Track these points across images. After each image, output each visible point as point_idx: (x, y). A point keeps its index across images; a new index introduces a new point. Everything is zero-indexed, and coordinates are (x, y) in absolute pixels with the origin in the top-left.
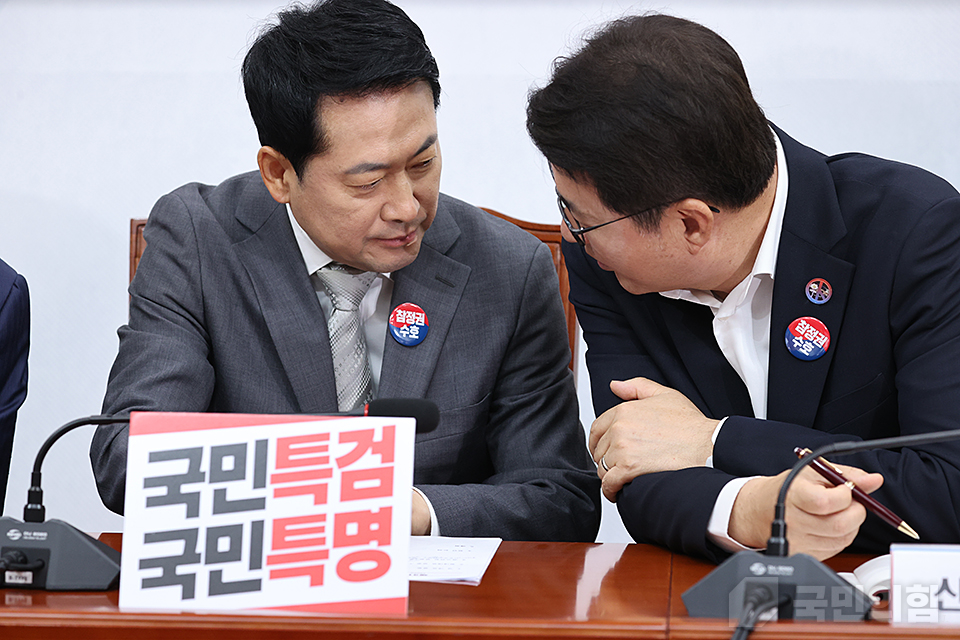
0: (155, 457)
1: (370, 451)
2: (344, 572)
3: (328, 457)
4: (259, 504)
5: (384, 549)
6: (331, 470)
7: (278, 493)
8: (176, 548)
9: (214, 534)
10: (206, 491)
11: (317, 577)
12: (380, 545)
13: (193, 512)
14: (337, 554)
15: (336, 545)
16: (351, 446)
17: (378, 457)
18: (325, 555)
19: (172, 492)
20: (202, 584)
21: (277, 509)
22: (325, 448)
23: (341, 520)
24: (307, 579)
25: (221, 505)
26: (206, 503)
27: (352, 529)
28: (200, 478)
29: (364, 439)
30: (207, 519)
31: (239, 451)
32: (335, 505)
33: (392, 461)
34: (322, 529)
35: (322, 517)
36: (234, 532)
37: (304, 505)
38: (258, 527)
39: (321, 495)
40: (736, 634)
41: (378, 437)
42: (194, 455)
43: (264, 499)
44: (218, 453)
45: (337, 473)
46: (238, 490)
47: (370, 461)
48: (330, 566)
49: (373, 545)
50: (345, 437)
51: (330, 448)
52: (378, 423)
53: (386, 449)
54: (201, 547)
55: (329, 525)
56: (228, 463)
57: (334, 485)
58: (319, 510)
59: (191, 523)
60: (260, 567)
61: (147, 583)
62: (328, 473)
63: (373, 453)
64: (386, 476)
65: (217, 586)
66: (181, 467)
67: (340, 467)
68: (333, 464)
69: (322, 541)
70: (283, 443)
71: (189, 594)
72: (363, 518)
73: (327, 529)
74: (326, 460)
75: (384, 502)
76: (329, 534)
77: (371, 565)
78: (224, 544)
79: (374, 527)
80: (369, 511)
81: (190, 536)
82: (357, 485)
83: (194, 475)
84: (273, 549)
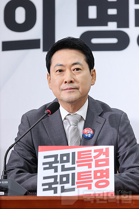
0: (45, 157)
1: (102, 154)
2: (97, 185)
3: (91, 156)
4: (74, 169)
6: (92, 159)
7: (78, 166)
8: (52, 180)
9: (62, 177)
11: (90, 187)
12: (106, 178)
13: (56, 171)
14: (95, 181)
15: (94, 179)
16: (97, 153)
17: (105, 156)
18: (92, 181)
19: (50, 166)
20: (59, 190)
21: (78, 170)
22: (91, 154)
23: (96, 172)
25: (63, 169)
26: (59, 169)
27: (99, 174)
28: (57, 162)
29: (101, 151)
30: (60, 173)
31: (67, 155)
32: (94, 168)
33: (109, 157)
34: (91, 175)
35: (91, 172)
36: (67, 176)
37: (85, 169)
38: (73, 175)
39: (90, 166)
41: (104, 151)
42: (56, 156)
43: (75, 167)
44: (62, 156)
45: (94, 160)
46: (68, 165)
47: (103, 157)
48: (93, 184)
49: (104, 178)
50: (95, 151)
51: (92, 154)
52: (104, 147)
53: (107, 153)
54: (58, 180)
55: (92, 174)
56: (65, 158)
57: (93, 163)
58: (90, 170)
59: (56, 174)
60: (74, 185)
61: (44, 190)
62: (92, 160)
63: (103, 155)
64: (107, 161)
65: (63, 190)
66: (52, 159)
67: (94, 159)
68: (93, 158)
69: (91, 178)
70: (79, 153)
71: (56, 192)
72: (101, 171)
73: (92, 175)
74: (91, 157)
75: (107, 167)
76: (92, 176)
77: (104, 184)
78: (65, 179)
79: (104, 174)
80: (103, 170)
81: (55, 177)
82: (100, 163)
83: (56, 161)
84: (78, 180)
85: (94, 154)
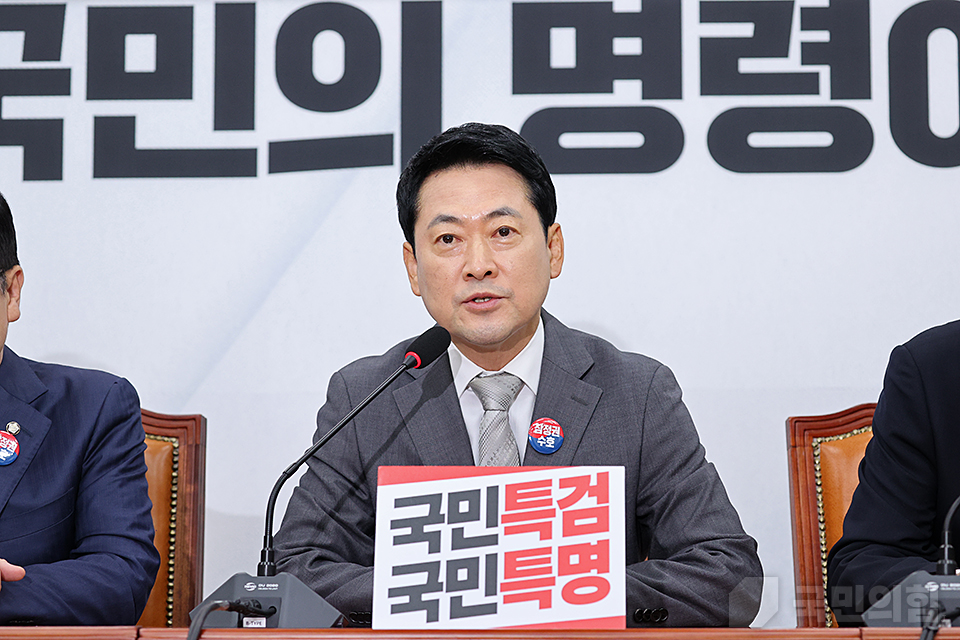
0: (400, 503)
1: (587, 493)
2: (569, 595)
3: (551, 500)
4: (493, 540)
6: (554, 509)
7: (508, 531)
8: (422, 578)
9: (453, 566)
10: (446, 530)
11: (546, 602)
12: (598, 573)
13: (435, 548)
14: (562, 581)
15: (559, 575)
16: (570, 490)
17: (595, 498)
18: (551, 582)
19: (415, 531)
20: (444, 609)
21: (508, 544)
22: (549, 493)
23: (565, 552)
24: (537, 603)
25: (459, 542)
26: (446, 540)
27: (574, 559)
28: (440, 520)
29: (581, 486)
30: (447, 554)
31: (473, 496)
32: (558, 540)
33: (608, 502)
34: (548, 560)
35: (548, 550)
36: (472, 564)
37: (531, 540)
38: (492, 559)
39: (546, 533)
40: (924, 636)
41: (593, 482)
42: (434, 500)
43: (496, 536)
44: (455, 498)
45: (559, 513)
46: (473, 529)
47: (588, 502)
48: (556, 591)
49: (594, 573)
50: (564, 483)
51: (553, 492)
52: (592, 471)
53: (601, 491)
54: (442, 578)
55: (554, 556)
56: (464, 507)
57: (557, 523)
58: (545, 544)
59: (434, 557)
60: (496, 594)
61: (396, 609)
62: (552, 513)
63: (589, 496)
64: (602, 515)
65: (458, 609)
66: (423, 510)
67: (561, 508)
68: (555, 505)
69: (549, 571)
70: (510, 489)
71: (433, 616)
72: (583, 550)
73: (552, 560)
74: (549, 502)
75: (602, 536)
76: (554, 564)
77: (592, 590)
78: (462, 575)
79: (594, 557)
80: (589, 544)
81: (432, 568)
82: (578, 522)
83: (435, 517)
84: (505, 578)
85: (558, 494)
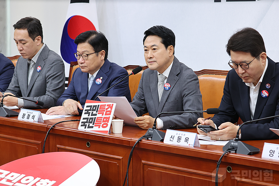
0: (87, 107)
2: (103, 126)
4: (96, 115)
5: (108, 123)
7: (98, 113)
8: (86, 120)
9: (90, 119)
10: (91, 112)
11: (99, 127)
13: (89, 115)
14: (102, 123)
16: (108, 107)
19: (87, 112)
20: (87, 127)
22: (105, 107)
23: (104, 118)
25: (92, 114)
27: (105, 120)
31: (95, 106)
32: (104, 116)
33: (112, 110)
35: (102, 117)
36: (92, 119)
38: (95, 118)
39: (103, 114)
41: (111, 106)
42: (91, 106)
46: (94, 113)
47: (109, 109)
48: (101, 125)
49: (107, 122)
50: (108, 105)
53: (112, 108)
54: (88, 121)
56: (94, 108)
57: (105, 113)
58: (102, 116)
59: (88, 117)
60: (94, 125)
61: (81, 126)
62: (104, 111)
64: (111, 112)
65: (89, 127)
66: (89, 108)
68: (105, 109)
70: (101, 106)
71: (85, 128)
72: (106, 118)
76: (102, 120)
77: (106, 125)
78: (91, 121)
79: (107, 120)
80: (108, 117)
82: (107, 113)
83: (90, 110)
84: (96, 122)
